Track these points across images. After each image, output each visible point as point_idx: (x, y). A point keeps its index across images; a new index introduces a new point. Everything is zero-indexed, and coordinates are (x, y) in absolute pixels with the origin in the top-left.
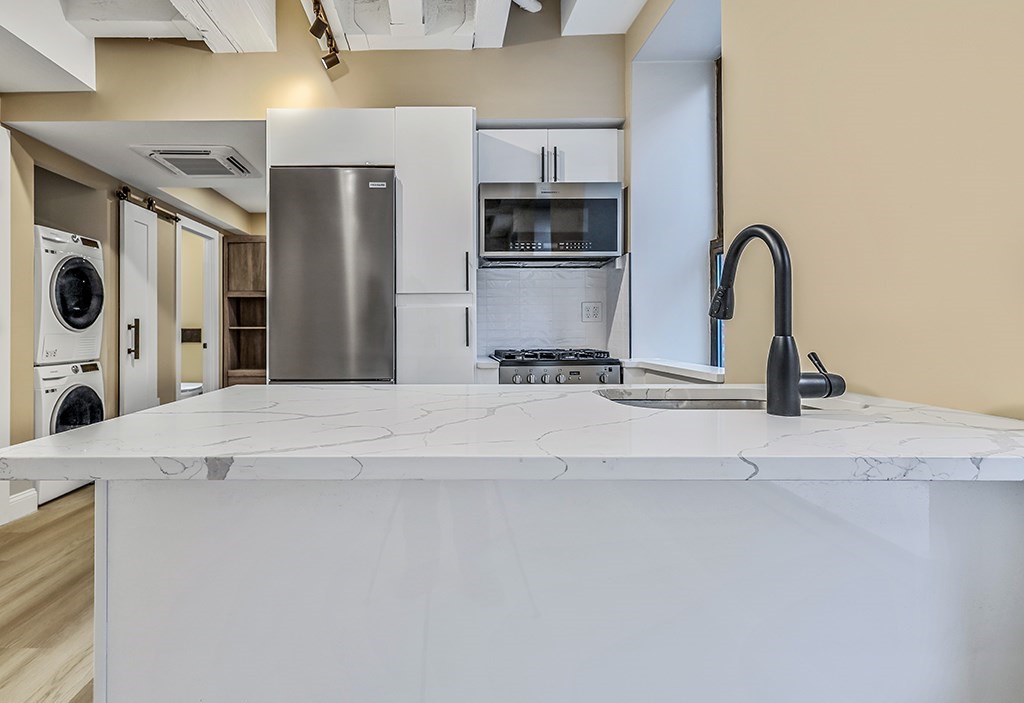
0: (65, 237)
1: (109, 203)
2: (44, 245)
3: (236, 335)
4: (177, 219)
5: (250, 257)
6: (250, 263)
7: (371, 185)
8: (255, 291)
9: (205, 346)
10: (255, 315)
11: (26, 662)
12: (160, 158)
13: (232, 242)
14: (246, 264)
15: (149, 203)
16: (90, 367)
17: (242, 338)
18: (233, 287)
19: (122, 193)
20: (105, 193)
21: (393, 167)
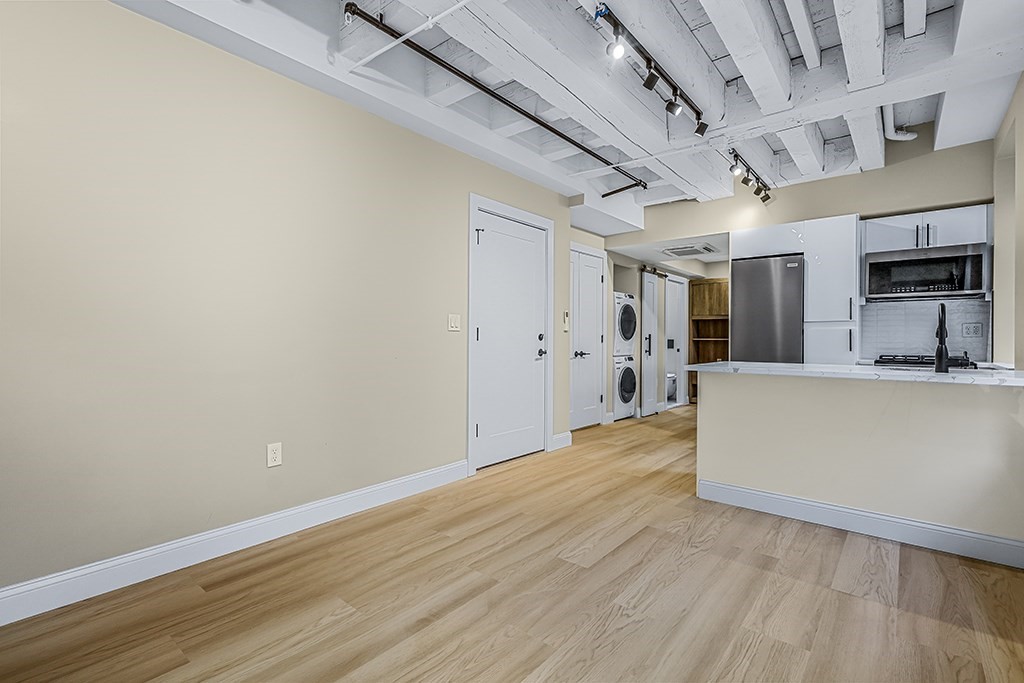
0: (622, 295)
1: (638, 274)
2: (617, 301)
3: (696, 343)
4: (666, 276)
5: (707, 293)
6: (707, 297)
7: (788, 265)
8: (711, 315)
9: (678, 350)
10: (709, 331)
11: (640, 459)
12: (667, 252)
13: (695, 284)
14: (704, 298)
15: (654, 271)
16: (631, 359)
17: (701, 346)
18: (695, 313)
19: (643, 269)
20: (636, 270)
21: (802, 254)
